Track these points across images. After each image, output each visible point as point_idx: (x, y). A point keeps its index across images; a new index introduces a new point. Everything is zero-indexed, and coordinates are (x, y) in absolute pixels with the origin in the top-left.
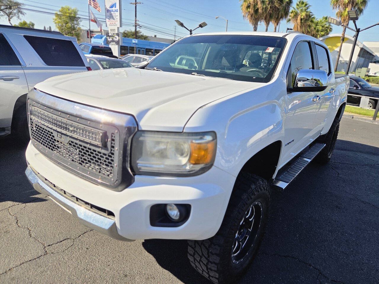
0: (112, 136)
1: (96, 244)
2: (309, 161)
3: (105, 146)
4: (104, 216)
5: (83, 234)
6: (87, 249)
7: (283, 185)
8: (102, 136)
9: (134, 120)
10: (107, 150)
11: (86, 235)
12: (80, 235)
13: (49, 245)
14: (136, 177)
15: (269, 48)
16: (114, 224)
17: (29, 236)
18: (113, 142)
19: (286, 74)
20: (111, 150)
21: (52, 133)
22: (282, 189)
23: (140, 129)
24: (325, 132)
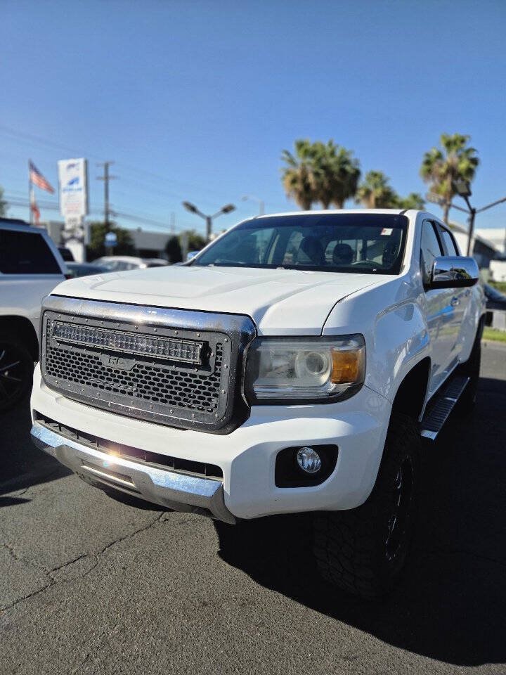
0: (218, 348)
1: (136, 560)
2: (456, 400)
3: (205, 365)
4: (201, 478)
5: (109, 546)
6: (124, 568)
7: (431, 435)
8: (201, 350)
9: (250, 322)
10: (209, 369)
11: (115, 547)
12: (105, 549)
13: (56, 569)
14: (253, 408)
15: (385, 229)
16: (221, 488)
17: (13, 559)
18: (219, 357)
19: (418, 263)
20: (216, 369)
21: (97, 358)
22: (432, 440)
23: (259, 335)
24: (464, 358)
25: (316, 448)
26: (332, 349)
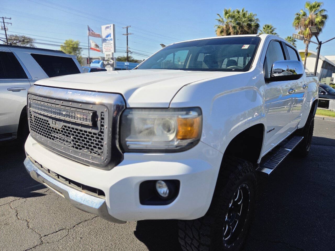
0: (101, 115)
1: (89, 234)
2: (290, 150)
3: (95, 126)
4: (95, 196)
5: (78, 224)
6: (81, 238)
7: (268, 171)
8: (92, 116)
9: (122, 98)
10: (97, 129)
11: (81, 225)
12: (75, 226)
13: (46, 236)
14: (126, 155)
15: (244, 45)
16: (105, 203)
17: (27, 227)
18: (102, 121)
19: (263, 65)
20: (101, 129)
21: (47, 121)
22: (268, 174)
23: (128, 107)
25: (166, 181)
26: (178, 117)
